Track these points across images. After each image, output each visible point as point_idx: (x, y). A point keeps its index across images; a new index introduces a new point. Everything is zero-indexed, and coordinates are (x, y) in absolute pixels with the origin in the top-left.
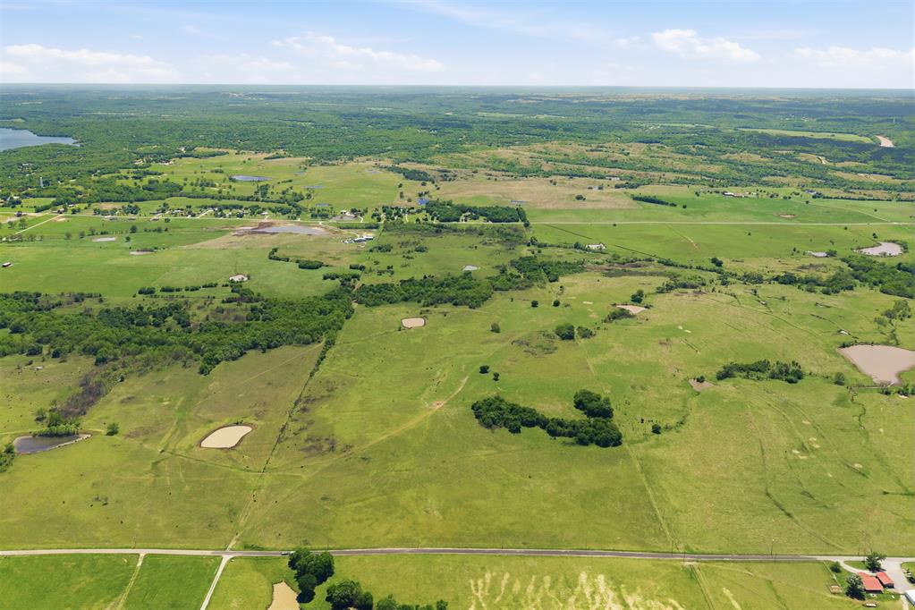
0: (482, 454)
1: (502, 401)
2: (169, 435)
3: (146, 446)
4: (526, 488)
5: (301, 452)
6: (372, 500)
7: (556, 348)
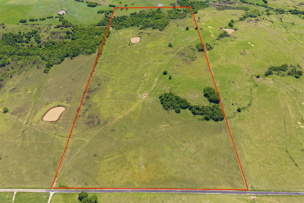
0: (163, 127)
1: (172, 95)
2: (29, 112)
3: (20, 120)
4: (182, 150)
5: (85, 125)
6: (115, 157)
7: (196, 57)
